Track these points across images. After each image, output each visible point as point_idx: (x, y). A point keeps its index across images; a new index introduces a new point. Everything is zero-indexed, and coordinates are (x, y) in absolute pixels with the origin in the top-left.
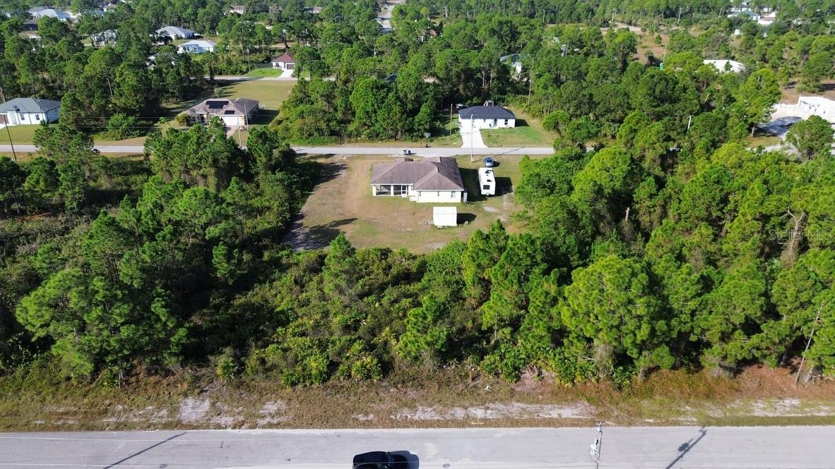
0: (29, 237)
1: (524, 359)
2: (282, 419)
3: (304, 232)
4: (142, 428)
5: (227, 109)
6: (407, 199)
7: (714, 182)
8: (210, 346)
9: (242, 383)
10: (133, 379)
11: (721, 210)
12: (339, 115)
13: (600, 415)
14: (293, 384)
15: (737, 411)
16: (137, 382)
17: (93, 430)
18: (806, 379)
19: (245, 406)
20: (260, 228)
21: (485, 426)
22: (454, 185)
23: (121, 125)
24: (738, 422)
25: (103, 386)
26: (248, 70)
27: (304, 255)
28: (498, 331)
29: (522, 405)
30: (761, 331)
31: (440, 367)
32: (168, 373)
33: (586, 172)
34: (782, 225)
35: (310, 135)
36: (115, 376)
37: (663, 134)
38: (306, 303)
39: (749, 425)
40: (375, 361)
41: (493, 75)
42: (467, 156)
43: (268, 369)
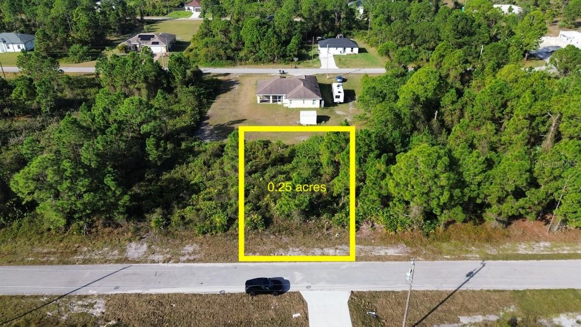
0: (17, 132)
1: (362, 215)
2: (196, 256)
3: (209, 128)
4: (101, 263)
5: (154, 41)
6: (282, 106)
7: (498, 93)
8: (146, 207)
9: (169, 232)
10: (94, 230)
11: (501, 112)
12: (233, 45)
13: (414, 253)
14: (204, 233)
15: (507, 250)
16: (97, 232)
17: (67, 264)
18: (555, 229)
19: (171, 248)
20: (178, 126)
22: (315, 95)
23: (78, 52)
24: (507, 258)
25: (74, 234)
26: (167, 12)
27: (210, 145)
28: (344, 197)
29: (361, 247)
30: (526, 196)
31: (304, 221)
32: (118, 226)
33: (408, 86)
34: (544, 122)
35: (213, 59)
36: (81, 228)
37: (462, 58)
38: (212, 178)
39: (515, 260)
40: (260, 217)
41: (343, 16)
42: (324, 75)
43: (185, 222)
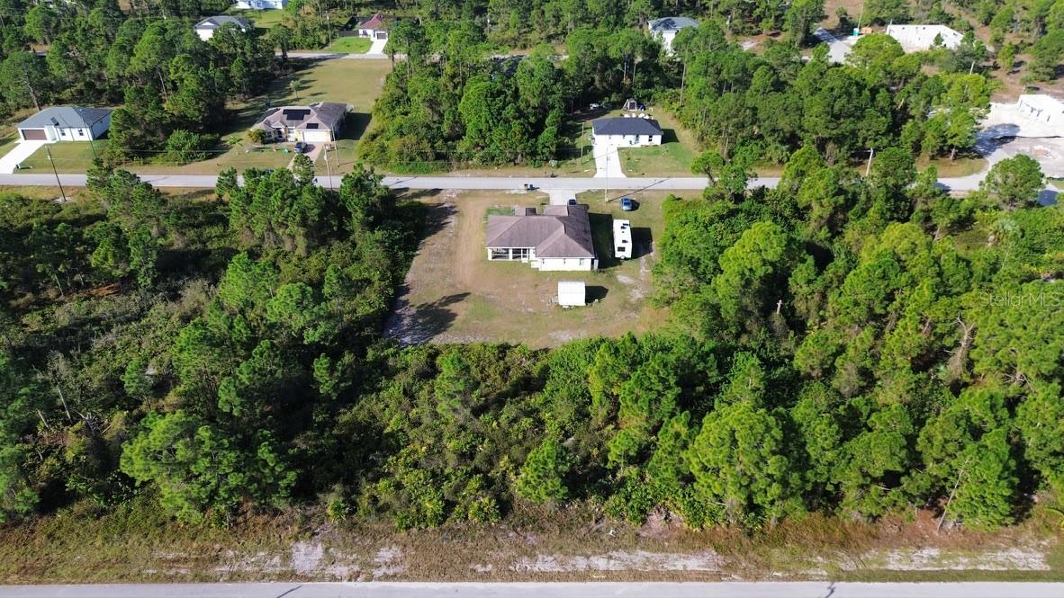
1: (651, 500)
2: (399, 569)
3: (410, 313)
4: (256, 579)
5: (309, 122)
6: (529, 264)
7: (879, 277)
8: (318, 481)
9: (354, 525)
10: (241, 519)
13: (727, 567)
15: (871, 563)
16: (245, 522)
17: (207, 581)
18: (950, 526)
19: (359, 552)
20: (361, 312)
21: (607, 579)
22: (583, 250)
23: (183, 146)
24: (869, 577)
25: (211, 528)
26: (328, 41)
27: (412, 354)
28: (624, 467)
29: (647, 554)
30: (901, 484)
31: (562, 507)
32: (277, 512)
33: (735, 251)
34: (950, 332)
35: (412, 159)
36: (222, 517)
39: (880, 581)
40: (493, 502)
41: (637, 60)
42: (600, 192)
43: (381, 510)
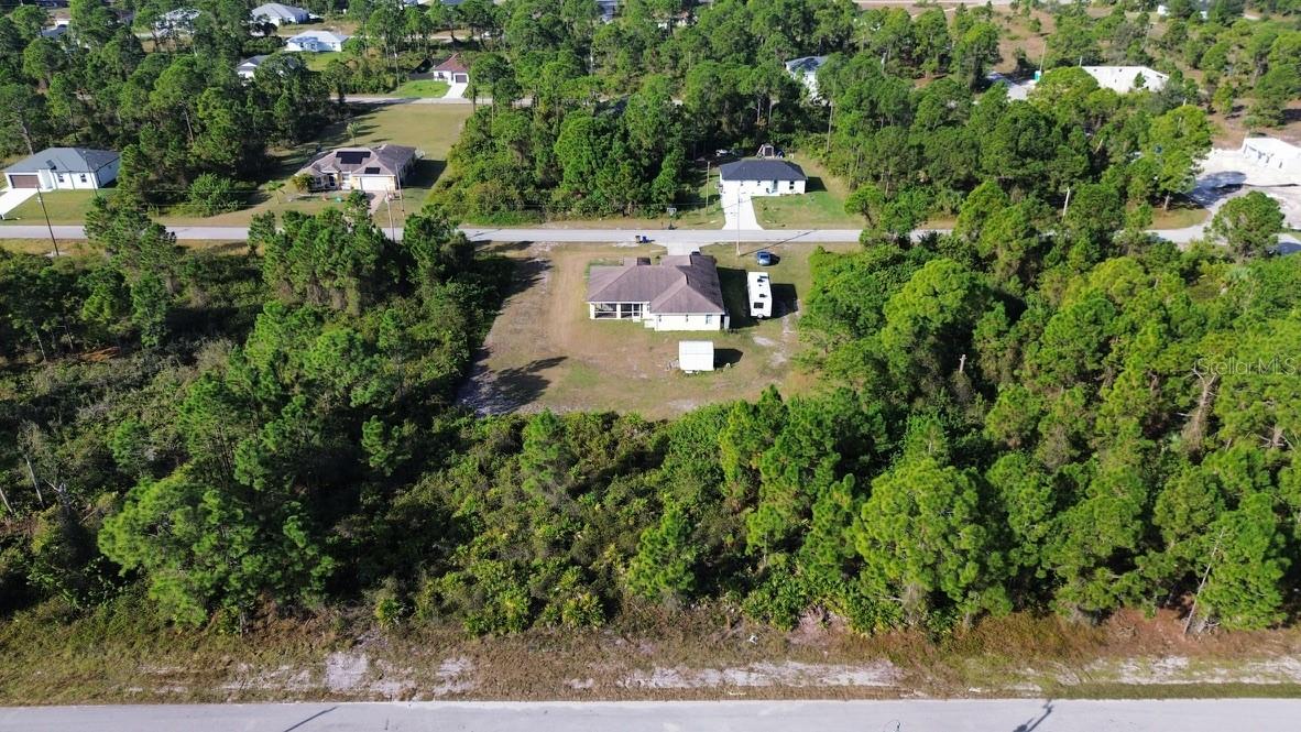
0: (93, 393)
1: (805, 597)
2: (468, 686)
3: (489, 380)
4: (276, 699)
5: (368, 165)
6: (641, 325)
7: (1090, 322)
8: (364, 574)
9: (410, 630)
10: (259, 624)
11: (1099, 362)
12: (538, 175)
13: (907, 681)
14: (482, 633)
15: (1098, 675)
17: (209, 702)
18: (1200, 628)
19: (416, 665)
20: (426, 377)
21: (748, 697)
22: (710, 305)
23: (210, 193)
24: (1098, 693)
25: (218, 634)
26: (395, 84)
27: (491, 425)
28: (768, 555)
29: (800, 666)
31: (687, 607)
32: (308, 615)
33: (905, 297)
35: (495, 209)
36: (234, 621)
37: (1023, 226)
38: (495, 506)
39: (1113, 698)
40: (595, 600)
41: (774, 101)
42: (730, 245)
43: (445, 610)
